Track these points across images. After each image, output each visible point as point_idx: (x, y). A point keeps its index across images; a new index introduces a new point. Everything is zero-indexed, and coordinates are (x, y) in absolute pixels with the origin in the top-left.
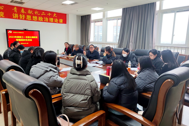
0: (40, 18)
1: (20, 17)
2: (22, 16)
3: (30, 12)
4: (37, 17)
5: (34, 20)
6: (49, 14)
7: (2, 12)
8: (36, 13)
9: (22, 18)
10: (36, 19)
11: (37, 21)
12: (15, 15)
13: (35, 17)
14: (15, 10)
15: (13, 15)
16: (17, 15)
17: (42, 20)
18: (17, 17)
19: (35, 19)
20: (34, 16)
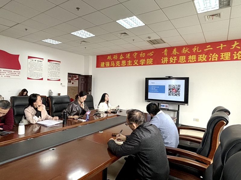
0: (202, 56)
1: (170, 60)
2: (172, 58)
3: (184, 51)
4: (195, 56)
5: (191, 61)
6: (222, 46)
7: (151, 59)
8: (195, 49)
9: (172, 62)
10: (194, 60)
11: (195, 62)
12: (164, 60)
13: (193, 56)
14: (165, 53)
15: (162, 60)
16: (167, 58)
17: (204, 59)
18: (167, 61)
19: (191, 59)
20: (191, 56)
